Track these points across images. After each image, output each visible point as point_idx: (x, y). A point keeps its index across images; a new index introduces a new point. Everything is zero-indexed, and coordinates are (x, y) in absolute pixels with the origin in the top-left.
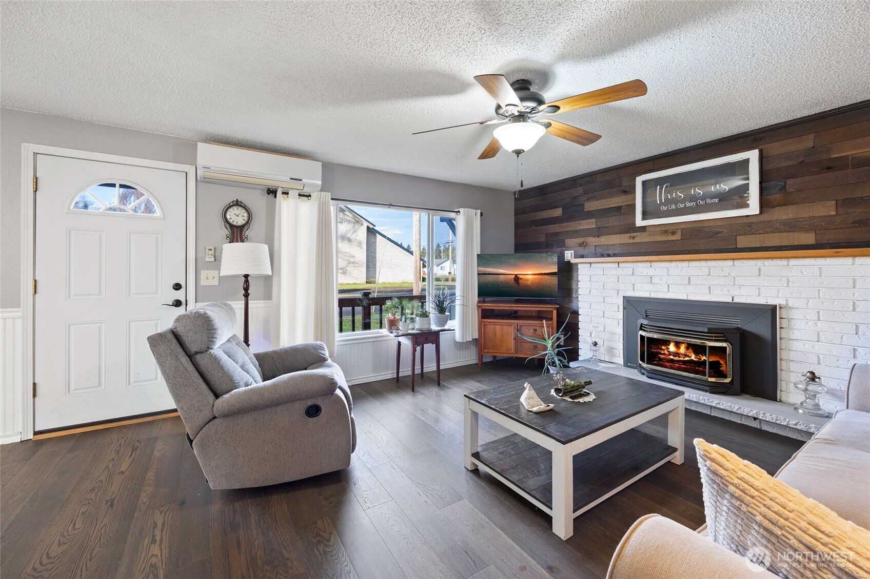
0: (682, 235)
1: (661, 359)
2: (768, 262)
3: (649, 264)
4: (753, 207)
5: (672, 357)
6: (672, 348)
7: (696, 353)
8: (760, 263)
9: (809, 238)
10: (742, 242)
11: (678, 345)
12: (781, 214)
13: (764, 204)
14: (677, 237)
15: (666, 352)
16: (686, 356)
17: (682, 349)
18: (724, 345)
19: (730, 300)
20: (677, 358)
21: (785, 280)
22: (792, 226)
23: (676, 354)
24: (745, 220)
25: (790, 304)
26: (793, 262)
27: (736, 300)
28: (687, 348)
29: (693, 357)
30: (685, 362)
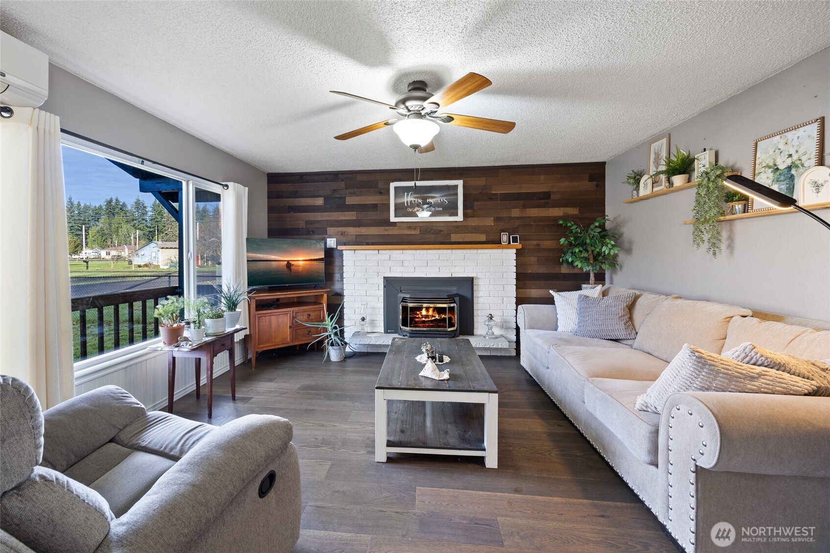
0: (420, 231)
1: (416, 322)
2: (468, 251)
3: (401, 251)
4: (460, 217)
5: (424, 319)
6: (424, 312)
7: (439, 314)
8: (465, 251)
9: (483, 238)
10: (454, 237)
11: (427, 309)
12: (473, 222)
13: (465, 215)
14: (417, 232)
15: (420, 316)
16: (433, 316)
17: (431, 313)
18: (452, 305)
19: (450, 276)
20: (427, 319)
21: (476, 261)
22: (476, 230)
23: (427, 316)
24: (455, 224)
25: (478, 277)
26: (480, 251)
27: (453, 276)
28: (434, 311)
29: (437, 317)
30: (432, 321)
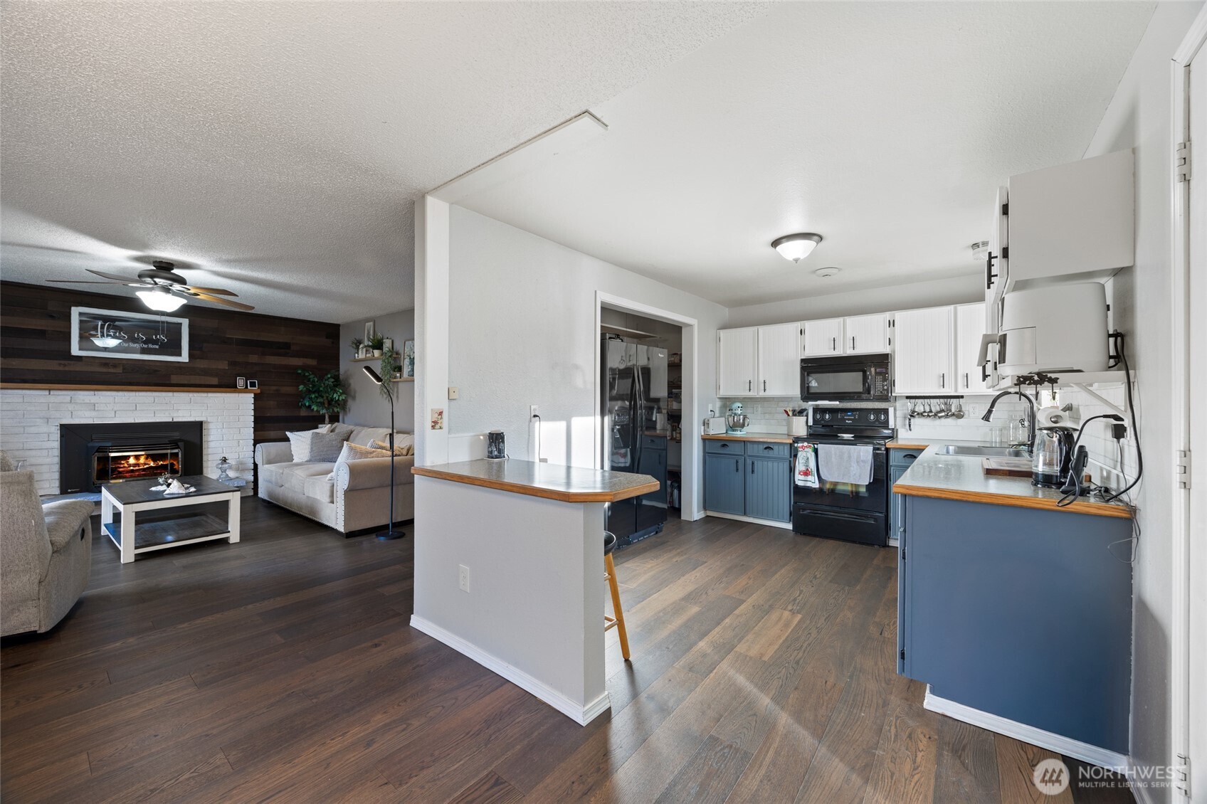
0: (123, 369)
1: (120, 472)
2: (196, 394)
3: (92, 393)
4: (184, 357)
5: (132, 468)
6: (132, 461)
7: (154, 461)
8: (191, 395)
9: (215, 381)
10: (175, 379)
11: (137, 457)
12: (202, 364)
13: (191, 356)
14: (119, 370)
15: (126, 465)
16: (145, 464)
17: (142, 460)
18: (176, 451)
19: (171, 420)
20: (137, 468)
21: (205, 405)
22: (206, 372)
23: (135, 465)
24: (177, 365)
25: (209, 420)
26: (210, 395)
27: (175, 420)
28: (147, 458)
29: (152, 464)
30: (144, 470)
